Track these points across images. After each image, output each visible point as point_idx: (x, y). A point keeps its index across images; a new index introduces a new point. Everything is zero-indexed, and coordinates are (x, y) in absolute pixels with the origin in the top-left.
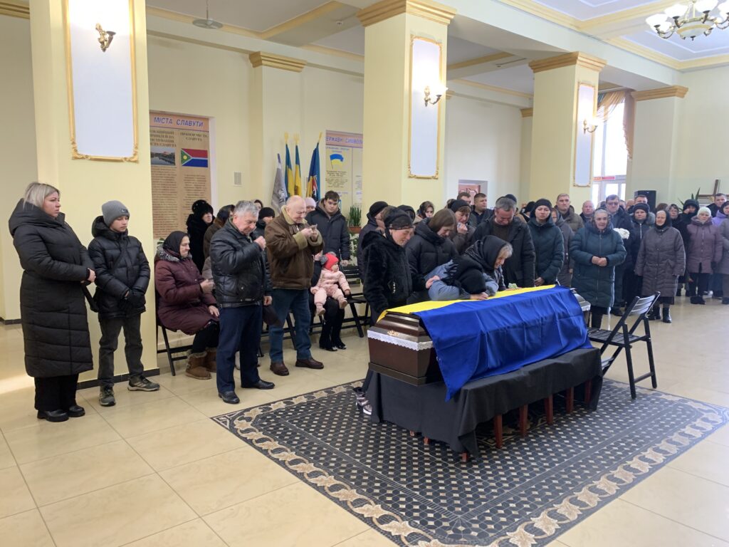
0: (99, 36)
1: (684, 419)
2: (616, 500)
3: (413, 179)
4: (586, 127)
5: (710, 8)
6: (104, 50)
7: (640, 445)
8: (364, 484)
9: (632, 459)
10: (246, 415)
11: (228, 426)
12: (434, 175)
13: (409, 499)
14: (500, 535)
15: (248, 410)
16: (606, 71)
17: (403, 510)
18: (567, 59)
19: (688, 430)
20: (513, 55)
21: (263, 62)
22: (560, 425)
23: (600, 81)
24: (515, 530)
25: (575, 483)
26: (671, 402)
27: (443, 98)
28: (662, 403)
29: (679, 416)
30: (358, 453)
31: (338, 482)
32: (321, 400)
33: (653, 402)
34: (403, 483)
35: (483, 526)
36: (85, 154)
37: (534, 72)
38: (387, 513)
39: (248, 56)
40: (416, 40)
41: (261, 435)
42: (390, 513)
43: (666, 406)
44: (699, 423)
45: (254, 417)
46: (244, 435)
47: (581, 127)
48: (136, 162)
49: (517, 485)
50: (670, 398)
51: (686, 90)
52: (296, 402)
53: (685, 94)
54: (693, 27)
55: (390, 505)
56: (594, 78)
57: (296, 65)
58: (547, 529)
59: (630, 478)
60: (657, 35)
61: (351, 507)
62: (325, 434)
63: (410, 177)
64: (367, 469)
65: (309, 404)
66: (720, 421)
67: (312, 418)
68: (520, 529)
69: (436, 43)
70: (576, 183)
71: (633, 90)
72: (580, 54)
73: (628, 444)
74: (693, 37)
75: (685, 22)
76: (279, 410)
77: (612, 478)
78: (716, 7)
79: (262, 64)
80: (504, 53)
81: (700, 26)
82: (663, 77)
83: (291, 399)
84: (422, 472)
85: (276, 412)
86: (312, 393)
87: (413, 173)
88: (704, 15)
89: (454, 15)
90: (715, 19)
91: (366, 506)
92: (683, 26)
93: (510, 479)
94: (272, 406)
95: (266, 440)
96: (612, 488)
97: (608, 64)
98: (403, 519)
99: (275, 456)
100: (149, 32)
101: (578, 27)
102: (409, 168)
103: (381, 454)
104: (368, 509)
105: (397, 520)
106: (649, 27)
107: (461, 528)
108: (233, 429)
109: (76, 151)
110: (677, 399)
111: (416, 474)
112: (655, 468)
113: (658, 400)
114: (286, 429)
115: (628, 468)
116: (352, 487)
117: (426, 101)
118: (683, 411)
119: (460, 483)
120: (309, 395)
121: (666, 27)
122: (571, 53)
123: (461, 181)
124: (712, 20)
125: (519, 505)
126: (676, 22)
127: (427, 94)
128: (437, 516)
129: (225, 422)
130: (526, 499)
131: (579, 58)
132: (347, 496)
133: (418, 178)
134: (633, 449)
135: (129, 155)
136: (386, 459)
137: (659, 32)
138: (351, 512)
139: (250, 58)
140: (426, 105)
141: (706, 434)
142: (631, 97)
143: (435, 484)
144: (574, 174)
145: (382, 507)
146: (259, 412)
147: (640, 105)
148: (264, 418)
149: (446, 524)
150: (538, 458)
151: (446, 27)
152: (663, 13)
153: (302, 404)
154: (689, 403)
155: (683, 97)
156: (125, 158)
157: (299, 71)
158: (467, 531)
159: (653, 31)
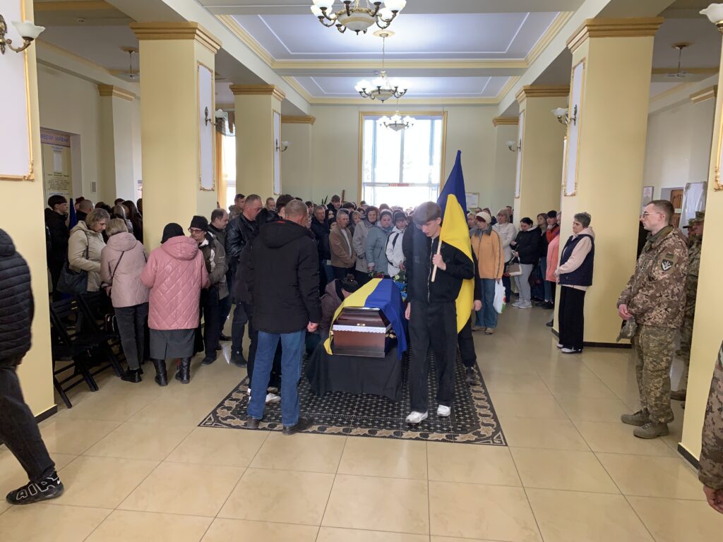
2: (490, 393)
3: (202, 191)
8: (382, 425)
12: (213, 187)
16: (285, 103)
18: (266, 89)
24: (479, 418)
25: (464, 391)
30: (345, 412)
31: (368, 429)
37: (235, 94)
38: (419, 433)
40: (201, 66)
42: (421, 432)
48: (33, 180)
51: (314, 119)
53: (313, 122)
56: (279, 109)
58: (488, 413)
63: (201, 189)
64: (368, 418)
69: (210, 71)
72: (275, 88)
87: (202, 186)
89: (219, 46)
91: (405, 434)
97: (286, 97)
101: (272, 64)
104: (408, 435)
105: (429, 434)
116: (379, 429)
122: (270, 85)
133: (205, 190)
135: (27, 174)
138: (402, 439)
140: (206, 124)
151: (214, 57)
155: (312, 124)
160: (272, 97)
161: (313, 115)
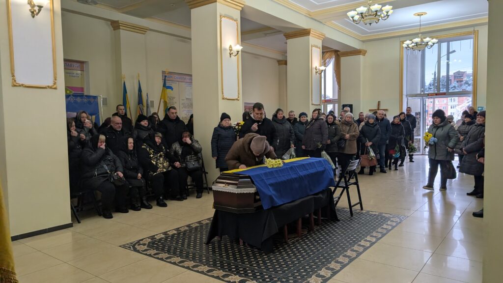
0: (30, 8)
1: (382, 222)
2: (357, 259)
3: (225, 100)
4: (317, 71)
5: (379, 9)
6: (33, 17)
7: (363, 235)
8: (225, 267)
9: (361, 241)
10: (141, 242)
11: (132, 249)
12: (237, 98)
13: (252, 271)
14: (304, 280)
15: (142, 240)
16: (325, 40)
17: (251, 276)
18: (305, 33)
19: (385, 226)
20: (274, 29)
21: (121, 27)
22: (323, 230)
23: (322, 46)
24: (311, 277)
25: (335, 254)
26: (375, 215)
27: (240, 53)
28: (370, 216)
29: (379, 221)
30: (217, 254)
31: (211, 268)
32: (185, 231)
33: (366, 216)
34: (247, 264)
35: (295, 278)
36: (21, 83)
37: (287, 39)
38: (243, 278)
39: (109, 23)
40: (223, 19)
41: (155, 251)
42: (245, 278)
43: (373, 217)
44: (389, 223)
45: (147, 243)
46: (144, 253)
47: (314, 71)
48: (55, 88)
49: (307, 259)
50: (374, 213)
51: (366, 52)
52: (170, 233)
53: (365, 54)
54: (370, 19)
55: (243, 275)
56: (319, 43)
57: (142, 30)
58: (327, 275)
59: (361, 249)
60: (353, 23)
61: (222, 278)
62: (195, 246)
63: (223, 99)
64: (225, 261)
65: (179, 234)
66: (399, 221)
67: (184, 240)
68: (314, 276)
69: (235, 21)
70: (313, 103)
71: (338, 51)
72: (312, 30)
73: (358, 236)
74: (370, 24)
75: (366, 16)
76: (162, 238)
77: (353, 250)
78: (381, 9)
79: (120, 28)
80: (270, 27)
81: (373, 18)
82: (355, 44)
83: (167, 232)
84: (255, 257)
85: (160, 239)
86: (179, 228)
87: (225, 97)
88: (375, 13)
89: (243, 4)
90: (381, 15)
91: (230, 277)
92: (365, 18)
93: (303, 256)
94: (156, 237)
95: (159, 253)
96: (354, 254)
97: (326, 36)
98: (252, 280)
99: (168, 260)
100: (63, 9)
101: (309, 15)
102: (223, 93)
103: (230, 253)
104: (232, 278)
105: (249, 281)
106: (348, 17)
107: (284, 280)
108: (135, 250)
109: (15, 81)
110: (377, 213)
111: (253, 260)
112: (372, 244)
113: (368, 214)
114: (170, 248)
115: (360, 245)
116: (219, 270)
117: (231, 54)
118: (381, 218)
119: (277, 261)
120: (177, 229)
121: (357, 17)
122: (307, 29)
123: (245, 103)
124: (379, 16)
125: (311, 267)
126: (362, 16)
127: (231, 50)
128: (270, 276)
129: (130, 247)
130: (313, 264)
131: (311, 32)
132: (218, 274)
133: (228, 99)
134: (360, 237)
135: (50, 85)
136: (234, 255)
137: (354, 21)
138: (223, 280)
139: (111, 24)
140: (230, 57)
141: (393, 227)
142: (338, 55)
143: (264, 263)
144: (312, 98)
145: (239, 276)
146: (149, 240)
147: (343, 60)
148: (153, 243)
149: (275, 279)
150: (315, 246)
151: (239, 12)
152: (355, 10)
153: (174, 234)
154: (383, 215)
155: (364, 55)
156: (48, 86)
157: (144, 34)
158: (288, 281)
159: (350, 20)
160: (310, 37)
161: (364, 49)
